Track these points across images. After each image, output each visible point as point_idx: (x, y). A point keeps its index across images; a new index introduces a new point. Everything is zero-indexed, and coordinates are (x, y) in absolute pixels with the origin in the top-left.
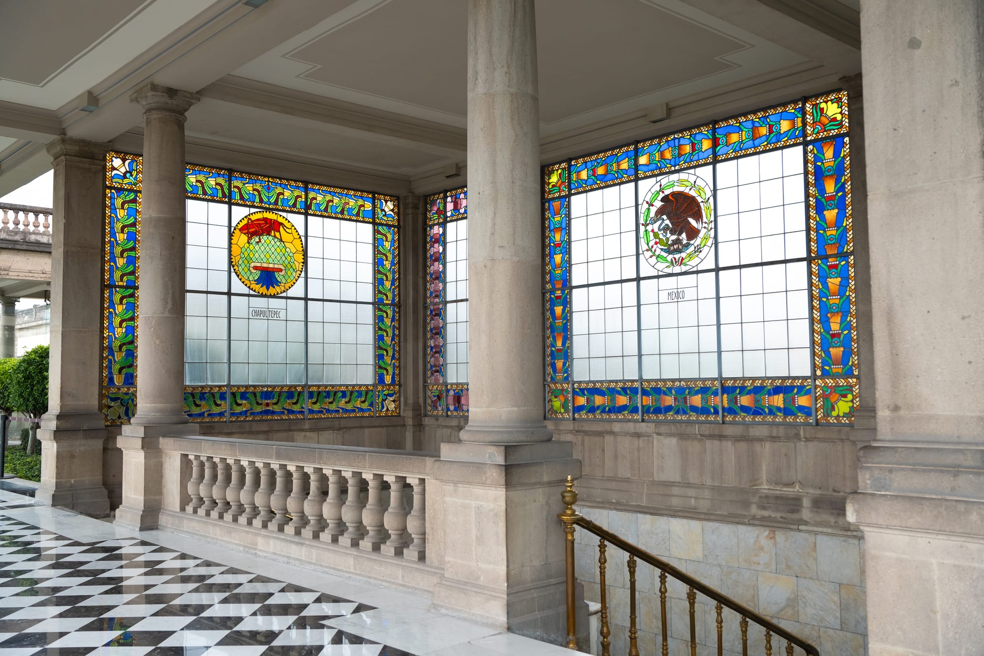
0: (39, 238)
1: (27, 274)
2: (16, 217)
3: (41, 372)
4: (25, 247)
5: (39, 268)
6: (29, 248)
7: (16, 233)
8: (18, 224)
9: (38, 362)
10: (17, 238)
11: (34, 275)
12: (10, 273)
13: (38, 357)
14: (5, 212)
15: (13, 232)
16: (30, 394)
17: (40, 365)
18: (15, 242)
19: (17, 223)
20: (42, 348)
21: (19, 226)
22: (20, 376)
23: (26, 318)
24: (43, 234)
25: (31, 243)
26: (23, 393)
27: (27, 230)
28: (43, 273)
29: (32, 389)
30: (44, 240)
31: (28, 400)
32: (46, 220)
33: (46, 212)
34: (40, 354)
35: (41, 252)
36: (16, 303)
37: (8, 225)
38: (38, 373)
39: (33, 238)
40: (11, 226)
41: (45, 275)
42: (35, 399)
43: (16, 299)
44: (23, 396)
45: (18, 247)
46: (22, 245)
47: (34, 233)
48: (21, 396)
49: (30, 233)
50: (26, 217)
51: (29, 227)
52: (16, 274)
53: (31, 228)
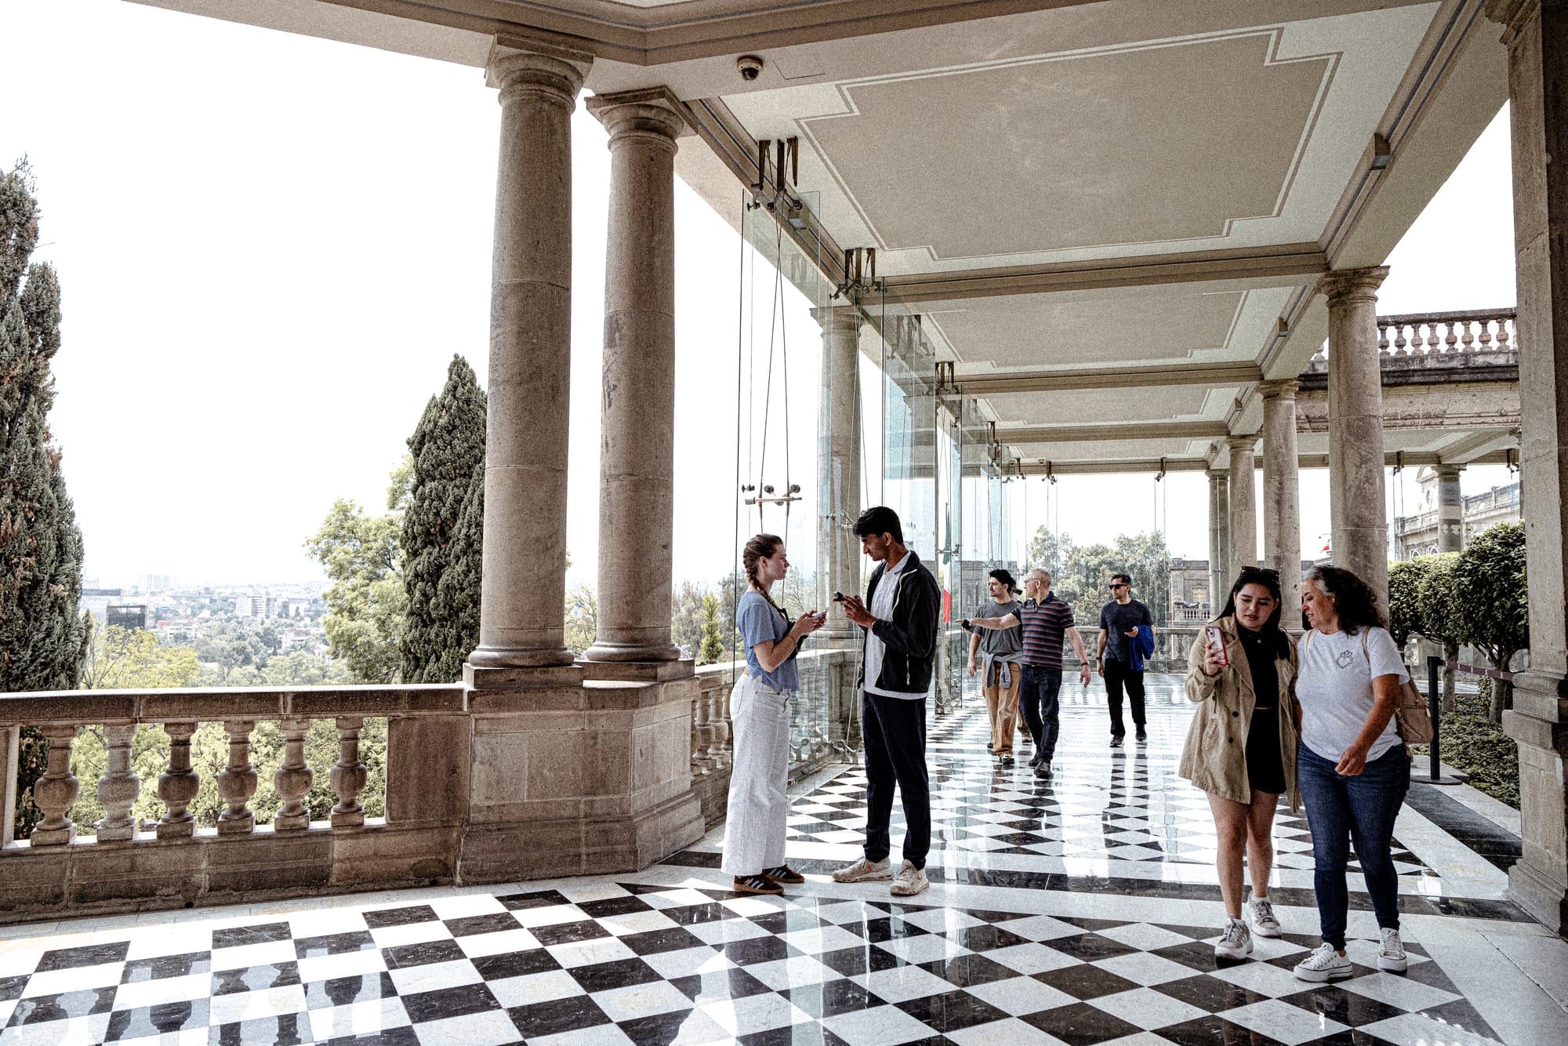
0: (1492, 360)
1: (1474, 420)
2: (1451, 332)
3: (1506, 572)
4: (1467, 377)
5: (1493, 408)
6: (1475, 377)
7: (1452, 357)
8: (1453, 343)
9: (1499, 554)
10: (1455, 364)
11: (1486, 420)
12: (1446, 422)
13: (1500, 544)
14: (1431, 327)
15: (1446, 356)
16: (1488, 615)
17: (1502, 560)
18: (1451, 371)
19: (1451, 342)
20: (1507, 528)
21: (1456, 346)
22: (1466, 580)
23: (1482, 506)
24: (1499, 352)
25: (1477, 368)
26: (1473, 612)
27: (1469, 350)
28: (1502, 415)
29: (1491, 606)
30: (1501, 360)
31: (1484, 627)
32: (1502, 328)
33: (1501, 316)
34: (1502, 538)
35: (1496, 381)
36: (1461, 473)
37: (1438, 347)
38: (1500, 574)
39: (1480, 360)
40: (1443, 347)
41: (1505, 419)
42: (1497, 625)
43: (1461, 466)
44: (1472, 619)
45: (1456, 377)
46: (1463, 373)
47: (1482, 353)
48: (1468, 617)
49: (1475, 354)
50: (1467, 329)
51: (1472, 345)
52: (1455, 421)
53: (1477, 346)
